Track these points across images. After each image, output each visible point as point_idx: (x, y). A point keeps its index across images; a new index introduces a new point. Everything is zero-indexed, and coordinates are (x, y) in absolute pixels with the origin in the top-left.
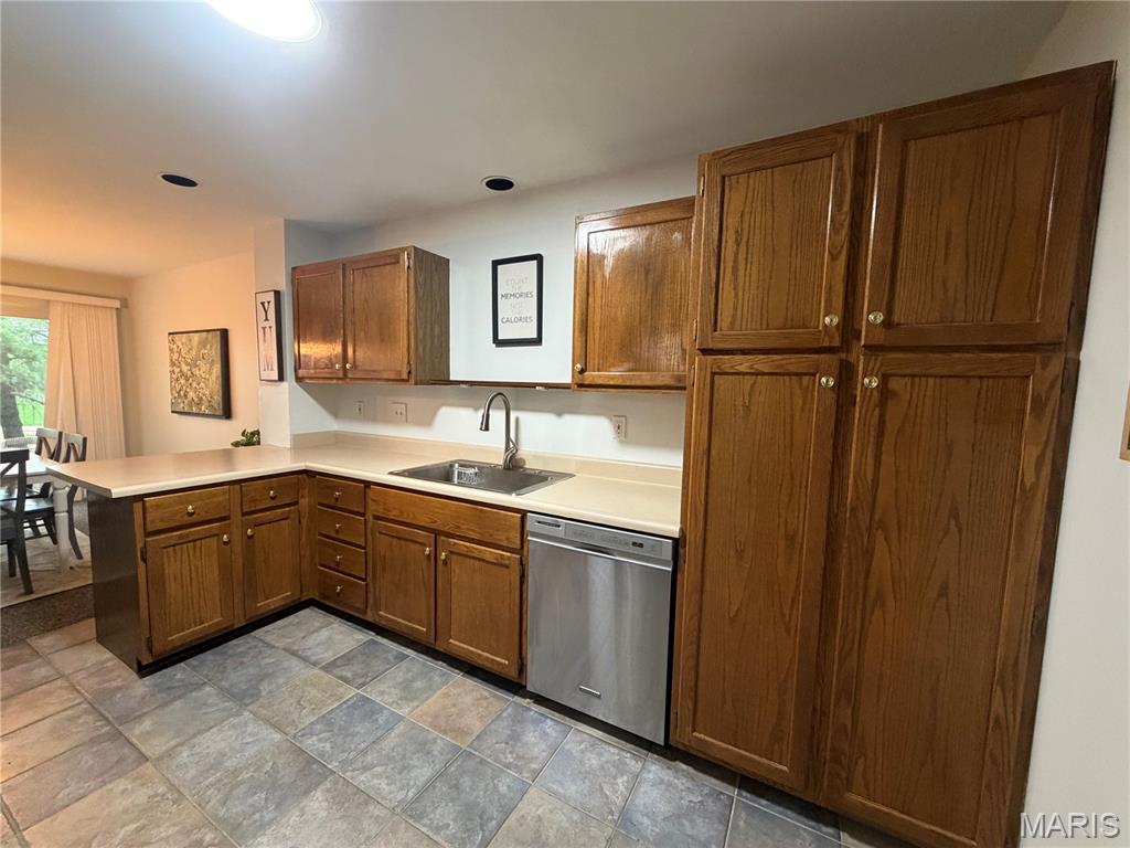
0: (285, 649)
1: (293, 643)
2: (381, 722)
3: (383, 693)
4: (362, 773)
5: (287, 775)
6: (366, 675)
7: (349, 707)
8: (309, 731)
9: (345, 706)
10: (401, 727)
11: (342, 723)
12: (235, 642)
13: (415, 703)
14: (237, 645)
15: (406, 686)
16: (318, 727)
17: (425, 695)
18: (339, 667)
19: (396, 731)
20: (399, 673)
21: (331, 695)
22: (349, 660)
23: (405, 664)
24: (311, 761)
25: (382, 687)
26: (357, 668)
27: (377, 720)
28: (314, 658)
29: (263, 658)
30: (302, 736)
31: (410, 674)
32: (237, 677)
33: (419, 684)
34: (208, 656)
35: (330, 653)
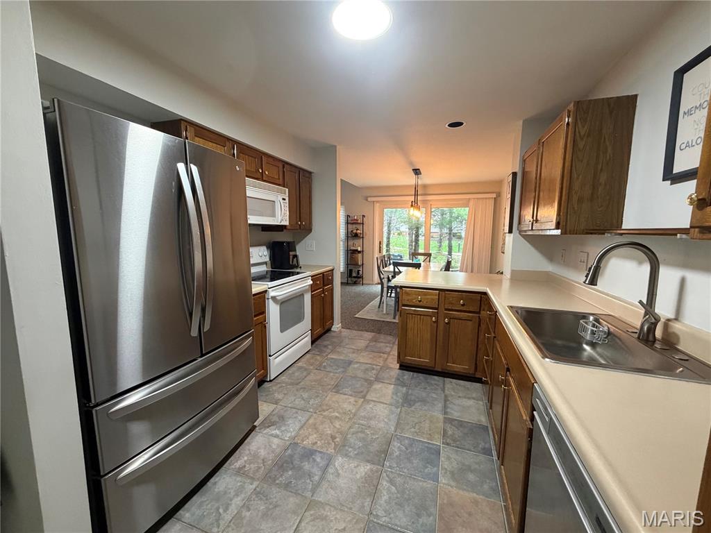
0: (446, 396)
1: (452, 396)
2: (426, 470)
3: (449, 459)
4: (387, 481)
5: (375, 447)
6: (454, 441)
7: (427, 447)
8: (401, 439)
9: (427, 445)
10: (429, 484)
11: (415, 450)
12: (436, 377)
13: (453, 483)
14: (434, 380)
15: (465, 469)
16: (407, 442)
17: (465, 487)
18: (452, 425)
19: (425, 484)
20: (472, 458)
21: (430, 434)
22: (461, 426)
23: (482, 457)
24: (386, 452)
25: (453, 456)
26: (458, 433)
27: (427, 467)
28: (448, 410)
29: (434, 393)
30: (398, 439)
31: (477, 466)
32: (418, 392)
33: (471, 477)
34: (421, 376)
35: (459, 414)
